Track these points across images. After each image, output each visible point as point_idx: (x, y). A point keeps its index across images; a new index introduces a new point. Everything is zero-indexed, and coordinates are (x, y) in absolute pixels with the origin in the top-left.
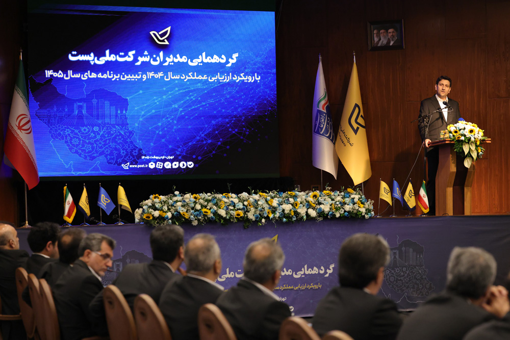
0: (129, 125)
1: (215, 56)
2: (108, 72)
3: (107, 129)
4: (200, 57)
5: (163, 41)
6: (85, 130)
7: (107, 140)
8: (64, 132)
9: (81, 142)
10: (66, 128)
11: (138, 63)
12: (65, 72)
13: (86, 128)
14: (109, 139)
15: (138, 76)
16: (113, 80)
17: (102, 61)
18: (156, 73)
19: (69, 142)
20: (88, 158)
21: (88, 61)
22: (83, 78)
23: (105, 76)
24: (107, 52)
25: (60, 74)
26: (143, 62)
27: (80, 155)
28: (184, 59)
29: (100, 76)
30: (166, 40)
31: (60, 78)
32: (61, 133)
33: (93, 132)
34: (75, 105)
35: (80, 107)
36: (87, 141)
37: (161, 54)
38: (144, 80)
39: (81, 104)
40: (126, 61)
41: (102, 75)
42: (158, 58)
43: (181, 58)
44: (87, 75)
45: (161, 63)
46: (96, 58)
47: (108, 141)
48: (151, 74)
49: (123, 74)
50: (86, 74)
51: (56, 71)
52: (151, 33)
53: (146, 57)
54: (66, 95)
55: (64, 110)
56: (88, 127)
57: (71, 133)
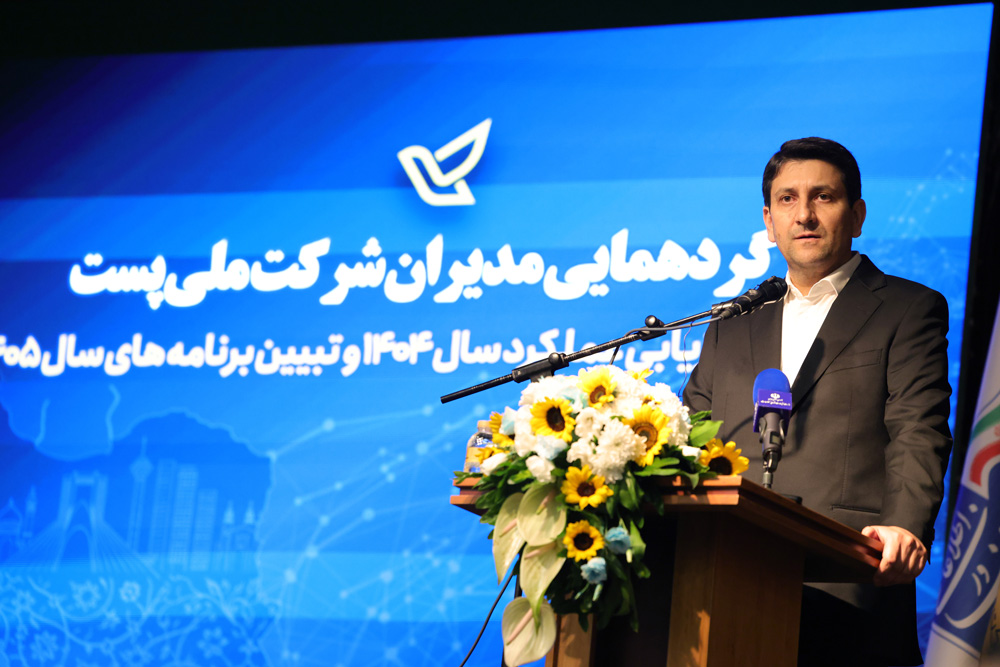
0: (258, 582)
1: (671, 249)
2: (210, 338)
3: (172, 596)
4: (601, 254)
5: (450, 189)
6: (87, 596)
7: (163, 643)
9: (66, 649)
10: (18, 586)
11: (333, 298)
12: (49, 345)
13: (93, 589)
14: (174, 642)
15: (328, 351)
16: (225, 372)
17: (192, 292)
18: (402, 337)
19: (21, 647)
21: (140, 297)
22: (111, 370)
23: (197, 358)
24: (220, 249)
25: (31, 352)
26: (355, 293)
28: (530, 269)
29: (177, 356)
30: (462, 187)
31: (29, 370)
33: (117, 603)
34: (67, 488)
35: (84, 494)
36: (89, 647)
37: (436, 247)
38: (347, 372)
39: (89, 481)
40: (287, 290)
41: (187, 351)
42: (418, 271)
43: (517, 261)
44: (129, 356)
45: (430, 291)
46: (173, 277)
47: (166, 649)
48: (378, 344)
49: (269, 344)
50: (125, 348)
51: (16, 340)
52: (407, 157)
53: (370, 265)
54: (38, 441)
55: (22, 507)
56: (103, 582)
57: (35, 608)
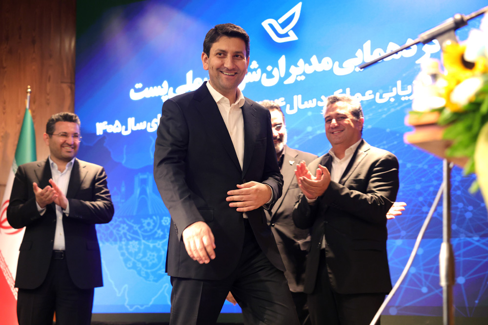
1: (392, 46)
4: (359, 53)
5: (287, 35)
6: (149, 224)
8: (118, 230)
9: (142, 247)
10: (120, 222)
12: (124, 123)
13: (151, 221)
20: (152, 277)
21: (158, 98)
22: (150, 130)
24: (190, 75)
25: (117, 126)
26: (249, 84)
27: (139, 273)
28: (326, 64)
31: (117, 133)
32: (115, 231)
33: (161, 226)
34: (136, 180)
35: (144, 182)
36: (151, 245)
37: (282, 60)
39: (145, 176)
42: (275, 72)
43: (320, 62)
44: (157, 123)
45: (282, 80)
46: (171, 89)
50: (154, 120)
51: (111, 122)
52: (265, 24)
53: (254, 72)
54: (123, 162)
55: (119, 189)
56: (154, 218)
57: (129, 230)
